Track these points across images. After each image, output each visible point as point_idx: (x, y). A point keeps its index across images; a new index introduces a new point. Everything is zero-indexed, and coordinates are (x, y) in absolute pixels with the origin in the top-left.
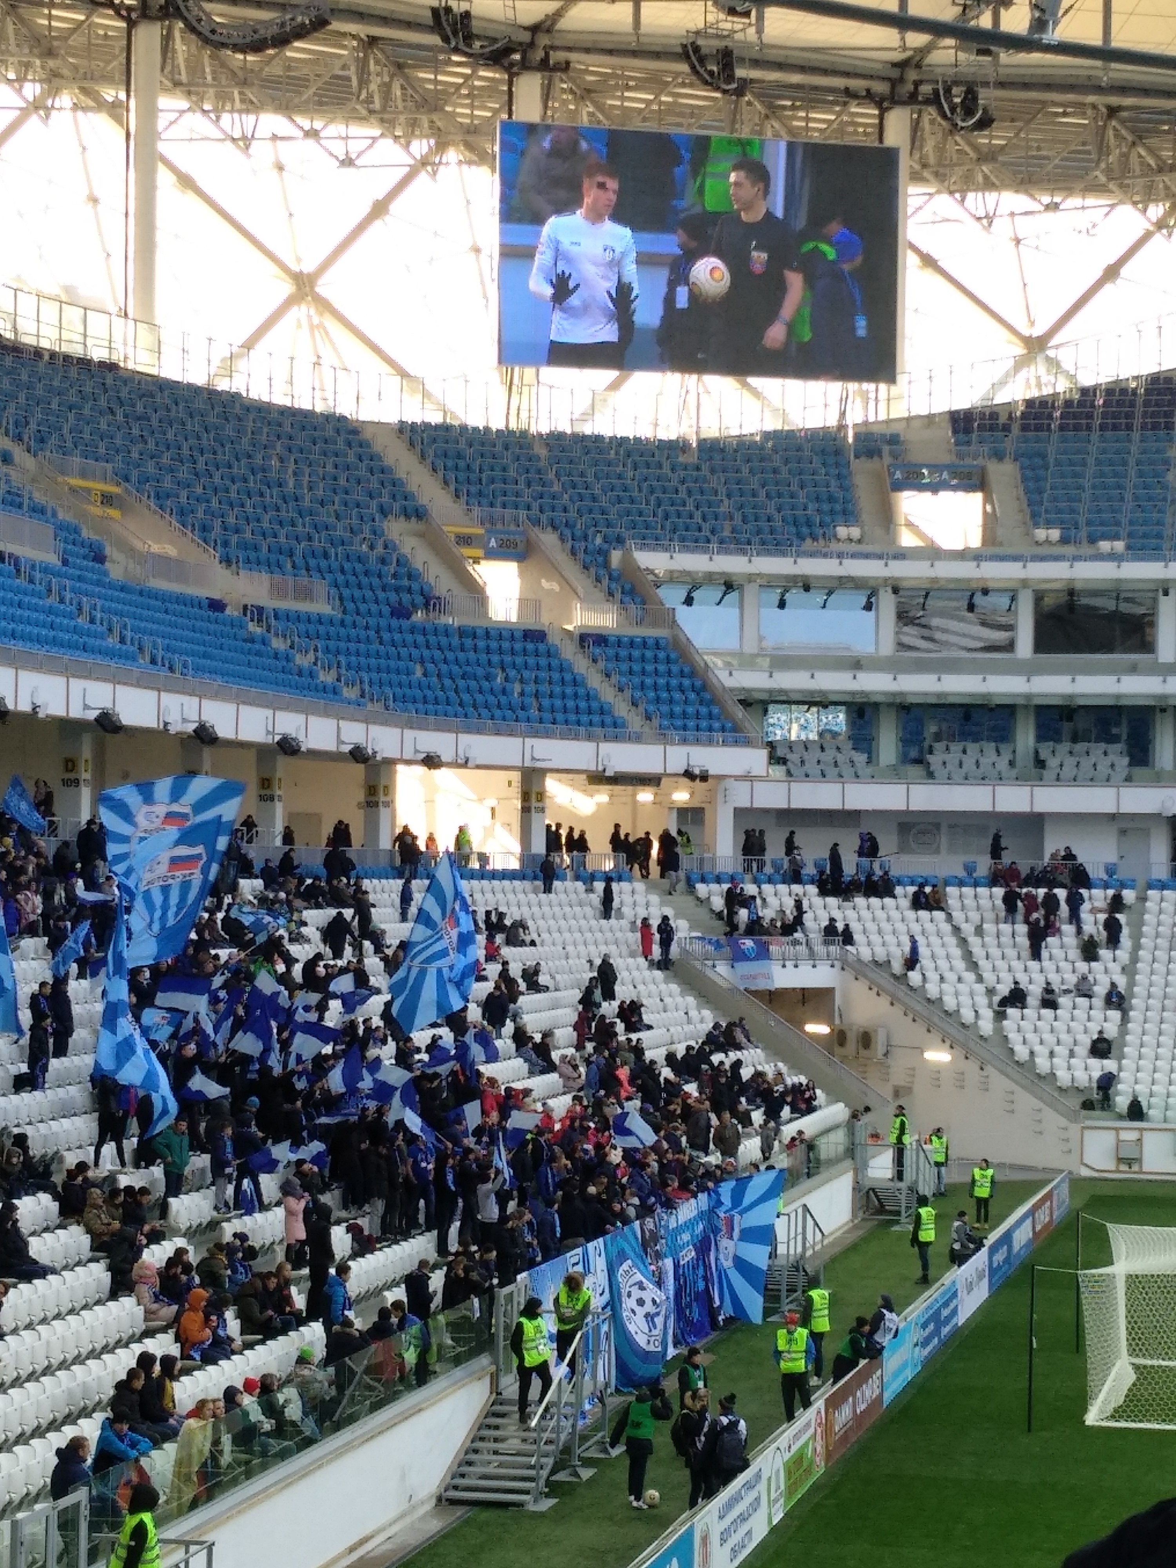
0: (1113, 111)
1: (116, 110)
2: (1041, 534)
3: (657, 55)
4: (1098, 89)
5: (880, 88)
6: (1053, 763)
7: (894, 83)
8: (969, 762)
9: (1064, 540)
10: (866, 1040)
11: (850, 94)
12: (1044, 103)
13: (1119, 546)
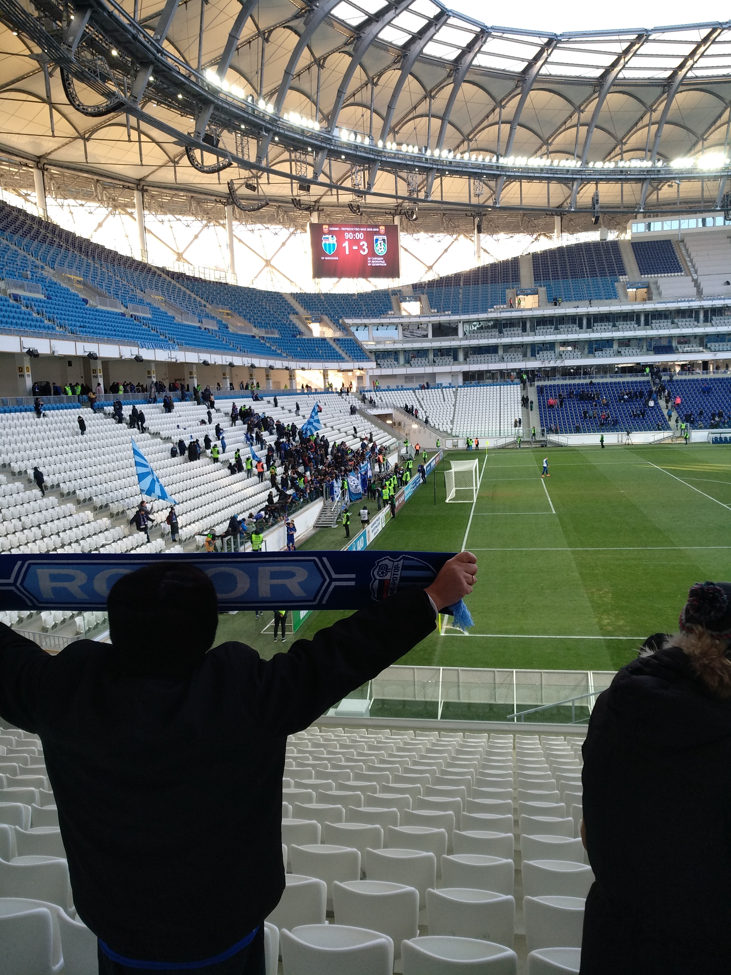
0: (444, 214)
1: (223, 225)
2: (433, 311)
3: (343, 206)
4: (441, 210)
5: (393, 211)
6: (437, 361)
7: (396, 210)
8: (419, 362)
9: (438, 312)
10: (400, 424)
11: (386, 213)
12: (429, 213)
13: (450, 312)
